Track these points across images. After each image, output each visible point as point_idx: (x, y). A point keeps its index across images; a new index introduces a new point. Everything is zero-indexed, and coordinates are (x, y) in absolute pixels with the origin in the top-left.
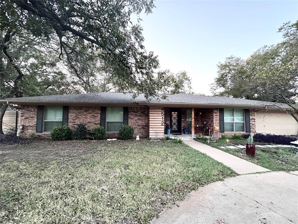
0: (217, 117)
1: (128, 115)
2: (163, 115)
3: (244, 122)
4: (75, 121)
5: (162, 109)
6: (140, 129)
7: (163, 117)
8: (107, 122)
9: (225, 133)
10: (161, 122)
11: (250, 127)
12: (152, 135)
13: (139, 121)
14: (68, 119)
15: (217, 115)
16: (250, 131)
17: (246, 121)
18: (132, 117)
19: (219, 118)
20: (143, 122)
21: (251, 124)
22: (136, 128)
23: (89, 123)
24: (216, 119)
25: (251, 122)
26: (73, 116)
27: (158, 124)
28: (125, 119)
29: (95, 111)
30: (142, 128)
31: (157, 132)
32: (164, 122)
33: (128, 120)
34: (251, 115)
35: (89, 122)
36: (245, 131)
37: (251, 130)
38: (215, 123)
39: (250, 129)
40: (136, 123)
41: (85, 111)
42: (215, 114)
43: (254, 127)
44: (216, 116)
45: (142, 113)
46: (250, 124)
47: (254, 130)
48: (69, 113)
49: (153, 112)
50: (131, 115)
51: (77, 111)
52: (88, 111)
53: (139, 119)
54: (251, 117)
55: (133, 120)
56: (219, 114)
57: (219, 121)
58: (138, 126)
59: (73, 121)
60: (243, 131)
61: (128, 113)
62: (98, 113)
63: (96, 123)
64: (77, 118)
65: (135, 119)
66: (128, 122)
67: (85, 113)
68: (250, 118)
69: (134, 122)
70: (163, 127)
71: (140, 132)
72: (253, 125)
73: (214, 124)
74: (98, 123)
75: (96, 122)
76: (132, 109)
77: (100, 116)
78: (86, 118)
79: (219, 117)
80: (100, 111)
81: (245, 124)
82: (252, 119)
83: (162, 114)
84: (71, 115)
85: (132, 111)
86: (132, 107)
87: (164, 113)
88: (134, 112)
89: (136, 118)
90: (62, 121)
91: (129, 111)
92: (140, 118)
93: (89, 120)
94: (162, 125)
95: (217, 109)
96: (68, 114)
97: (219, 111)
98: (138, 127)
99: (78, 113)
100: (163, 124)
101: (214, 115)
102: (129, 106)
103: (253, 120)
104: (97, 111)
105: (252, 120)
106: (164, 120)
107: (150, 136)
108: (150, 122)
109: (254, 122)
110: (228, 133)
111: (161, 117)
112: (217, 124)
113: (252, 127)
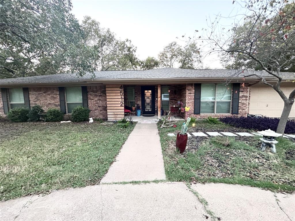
0: (191, 95)
1: (87, 95)
2: (122, 94)
3: (230, 101)
4: (36, 103)
5: (121, 87)
6: (101, 111)
7: (122, 97)
8: (68, 103)
9: (202, 114)
10: (120, 102)
11: (238, 107)
12: (111, 117)
13: (99, 101)
14: (29, 101)
15: (191, 92)
16: (238, 112)
17: (232, 100)
18: (91, 97)
19: (195, 96)
20: (104, 103)
21: (239, 104)
22: (97, 109)
23: (49, 105)
24: (190, 97)
25: (240, 101)
26: (34, 98)
27: (116, 105)
28: (84, 100)
29: (54, 92)
30: (103, 109)
31: (115, 113)
32: (123, 102)
33: (88, 101)
34: (242, 92)
35: (50, 104)
36: (231, 112)
37: (239, 111)
38: (188, 103)
39: (238, 109)
40: (96, 104)
41: (44, 92)
42: (189, 91)
43: (244, 107)
44: (190, 93)
45: (102, 92)
46: (238, 103)
47: (244, 111)
48: (30, 95)
49: (110, 92)
50: (91, 95)
51: (37, 93)
52: (48, 92)
53: (100, 99)
54: (241, 94)
55: (93, 101)
56: (194, 91)
57: (193, 100)
58: (99, 107)
59: (34, 103)
60: (229, 112)
61: (87, 93)
62: (57, 94)
63: (56, 105)
64: (38, 99)
65: (95, 99)
66: (88, 103)
67: (44, 95)
68: (240, 96)
69: (93, 103)
70: (123, 108)
71: (102, 114)
72: (243, 104)
73: (186, 104)
74: (58, 105)
75: (56, 104)
76: (90, 89)
77: (59, 97)
78: (46, 99)
79: (194, 95)
80: (58, 92)
81: (231, 104)
82: (243, 96)
83: (121, 93)
84: (32, 97)
85: (92, 91)
86: (90, 86)
87: (123, 92)
88: (93, 91)
89: (96, 99)
90: (24, 103)
91: (88, 91)
92: (100, 98)
93: (49, 102)
94: (121, 106)
95: (191, 85)
96: (29, 95)
97: (194, 87)
98: (99, 108)
99: (38, 94)
100: (123, 105)
101: (187, 92)
102: (88, 85)
103: (245, 98)
104: (56, 92)
105: (243, 98)
106: (123, 100)
107: (109, 119)
108: (108, 103)
109: (245, 101)
110: (206, 115)
111: (120, 97)
112: (191, 104)
113: (242, 107)
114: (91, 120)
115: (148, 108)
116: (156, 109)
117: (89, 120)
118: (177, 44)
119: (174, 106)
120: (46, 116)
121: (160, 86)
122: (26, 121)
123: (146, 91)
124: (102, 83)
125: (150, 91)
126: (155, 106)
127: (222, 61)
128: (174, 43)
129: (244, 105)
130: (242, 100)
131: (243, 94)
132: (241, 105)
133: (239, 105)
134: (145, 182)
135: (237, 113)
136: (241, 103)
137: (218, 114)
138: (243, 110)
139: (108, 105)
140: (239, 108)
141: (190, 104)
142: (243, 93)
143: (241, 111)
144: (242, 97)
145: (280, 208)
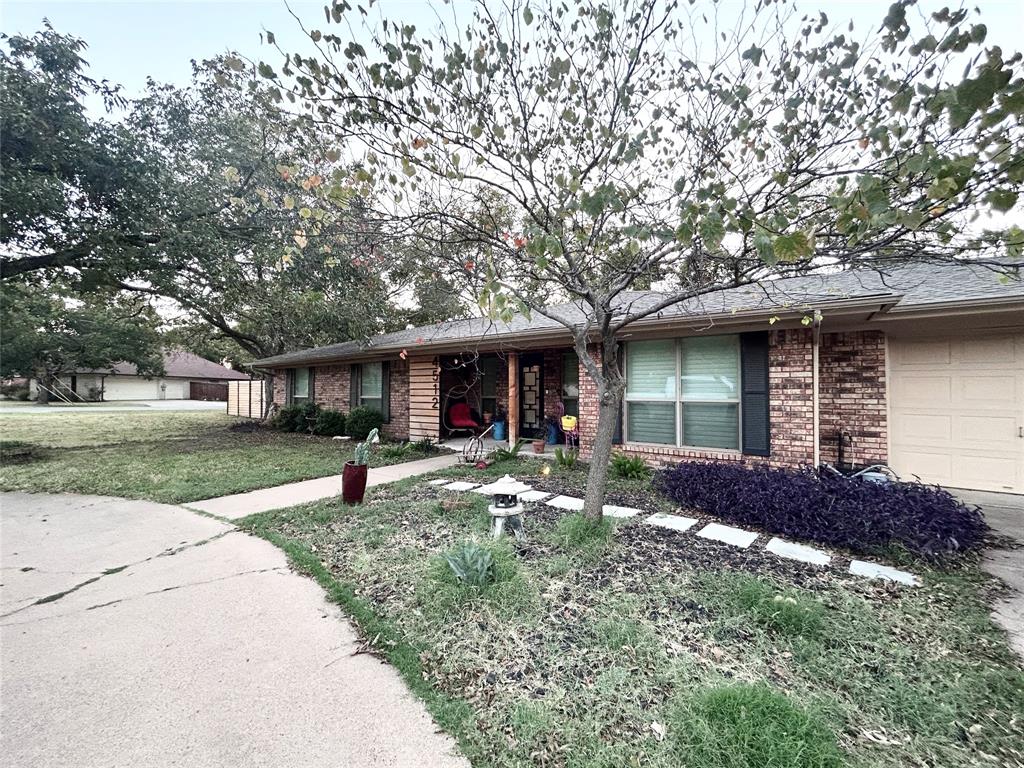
1: (390, 381)
2: (436, 378)
3: (735, 400)
4: (322, 397)
5: (434, 362)
7: (435, 386)
8: (362, 400)
9: (629, 446)
10: (430, 399)
11: (769, 425)
12: (415, 435)
14: (314, 392)
16: (769, 445)
17: (744, 397)
18: (396, 386)
20: (407, 399)
21: (774, 414)
24: (589, 387)
25: (774, 403)
27: (425, 406)
28: (385, 392)
29: (343, 375)
31: (424, 426)
32: (438, 398)
33: (390, 395)
34: (782, 364)
35: (337, 399)
36: (740, 445)
37: (776, 442)
38: (586, 404)
39: (769, 437)
41: (332, 375)
46: (768, 408)
47: (797, 443)
48: (316, 381)
49: (415, 372)
50: (395, 380)
51: (324, 377)
52: (336, 375)
54: (776, 375)
55: (398, 394)
59: (319, 397)
61: (390, 375)
62: (347, 380)
63: (345, 402)
64: (324, 390)
66: (390, 398)
67: (332, 380)
68: (773, 381)
70: (437, 413)
72: (791, 415)
74: (348, 402)
75: (345, 400)
76: (396, 366)
77: (350, 384)
78: (334, 390)
80: (350, 375)
81: (741, 414)
82: (788, 383)
83: (434, 375)
84: (318, 386)
85: (397, 372)
86: (396, 361)
87: (438, 373)
88: (399, 373)
90: (308, 396)
91: (392, 372)
93: (337, 395)
94: (434, 407)
96: (314, 382)
99: (325, 380)
100: (438, 405)
101: (582, 370)
102: (392, 358)
103: (798, 391)
104: (346, 375)
105: (789, 392)
106: (438, 393)
108: (412, 399)
109: (799, 403)
111: (431, 386)
112: (593, 409)
113: (787, 426)
122: (292, 430)
125: (536, 369)
126: (544, 413)
129: (797, 421)
130: (783, 397)
131: (787, 375)
132: (782, 420)
133: (773, 420)
135: (766, 452)
136: (780, 410)
137: (687, 450)
138: (795, 439)
139: (411, 406)
140: (774, 431)
141: (590, 409)
142: (787, 369)
143: (783, 442)
144: (785, 387)
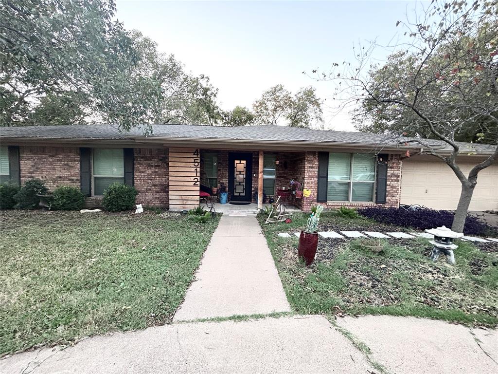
0: (314, 170)
1: (133, 164)
2: (196, 164)
3: (373, 182)
4: (33, 175)
5: (195, 153)
6: (158, 192)
7: (196, 170)
8: (95, 178)
9: (329, 203)
10: (192, 179)
11: (386, 191)
12: (175, 204)
13: (155, 175)
14: (20, 170)
15: (314, 166)
16: (385, 199)
17: (377, 181)
18: (140, 168)
19: (318, 172)
20: (163, 179)
21: (388, 187)
22: (150, 190)
23: (59, 179)
24: (310, 174)
25: (388, 183)
26: (29, 166)
27: (186, 184)
28: (127, 172)
29: (69, 156)
30: (161, 190)
31: (184, 197)
32: (199, 178)
33: (134, 175)
34: (391, 168)
35: (60, 177)
36: (374, 200)
37: (387, 198)
38: (308, 183)
39: (385, 196)
40: (149, 181)
41: (50, 156)
42: (309, 163)
43: (395, 192)
44: (312, 168)
45: (161, 160)
46: (386, 185)
47: (394, 198)
48: (21, 160)
49: (176, 159)
50: (139, 164)
51: (36, 157)
52: (57, 156)
53: (156, 172)
54: (390, 172)
55: (143, 174)
56: (317, 163)
57: (317, 179)
58: (154, 185)
59: (29, 175)
60: (371, 200)
61: (134, 160)
62: (75, 161)
63: (73, 180)
64: (37, 168)
65: (147, 172)
66: (134, 177)
67: (51, 160)
68: (388, 174)
69: (143, 178)
70: (198, 188)
71: (158, 199)
72: (393, 187)
73: (305, 185)
74: (77, 180)
75: (73, 178)
76: (140, 152)
77: (79, 165)
78: (54, 169)
79: (317, 170)
80: (79, 156)
81: (375, 187)
82: (393, 175)
83: (194, 162)
84: (26, 165)
85: (142, 158)
86: (140, 149)
87: (199, 161)
88: (146, 158)
89: (149, 171)
90: (8, 174)
91: (136, 157)
92: (157, 170)
93: (59, 174)
94: (194, 184)
95: (313, 153)
96: (19, 161)
97: (318, 157)
98: (153, 187)
99: (37, 159)
100: (198, 183)
101: (307, 165)
102: (136, 147)
103: (395, 178)
104: (73, 156)
105: (392, 178)
106: (199, 174)
107: (171, 207)
108: (171, 178)
109: (396, 183)
110: (336, 204)
111: (193, 170)
112: (312, 185)
113: (391, 192)
114: (140, 209)
115: (240, 191)
116: (253, 193)
117: (135, 209)
118: (284, 88)
119: (284, 188)
120: (52, 199)
121: (262, 153)
123: (237, 162)
124: (163, 144)
125: (244, 162)
126: (251, 187)
127: (354, 121)
128: (279, 88)
129: (395, 189)
130: (390, 181)
131: (392, 172)
132: (389, 189)
133: (387, 189)
134: (257, 317)
135: (384, 202)
136: (389, 185)
137: (355, 203)
138: (393, 197)
139: (171, 183)
140: (387, 193)
141: (311, 185)
142: (392, 169)
143: (389, 198)
144: (391, 177)
145: (486, 353)
